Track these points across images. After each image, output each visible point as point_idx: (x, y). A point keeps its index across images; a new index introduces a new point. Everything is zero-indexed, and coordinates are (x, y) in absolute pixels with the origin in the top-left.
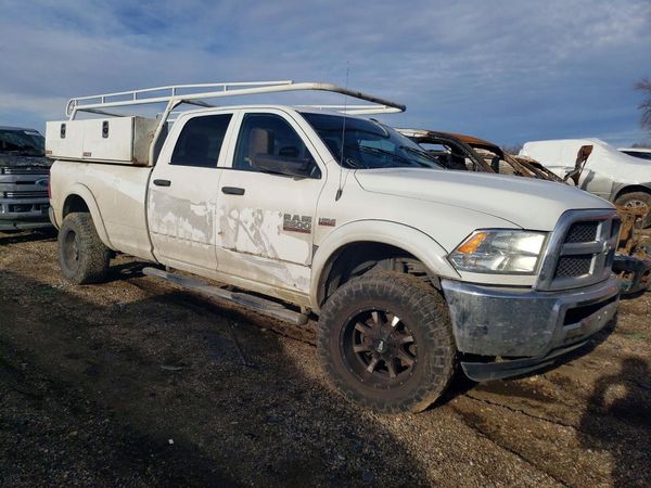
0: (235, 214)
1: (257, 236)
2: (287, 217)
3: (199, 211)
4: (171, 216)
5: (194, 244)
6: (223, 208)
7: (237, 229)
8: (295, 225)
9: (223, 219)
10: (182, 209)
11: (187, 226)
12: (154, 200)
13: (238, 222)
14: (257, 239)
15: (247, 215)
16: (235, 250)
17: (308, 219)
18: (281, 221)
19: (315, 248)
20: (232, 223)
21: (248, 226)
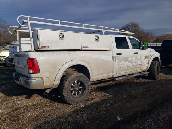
0: (137, 58)
1: (141, 61)
2: (146, 56)
3: (130, 59)
4: (123, 62)
5: (128, 67)
6: (135, 57)
7: (138, 61)
8: (147, 57)
9: (135, 59)
10: (126, 59)
11: (127, 63)
12: (117, 59)
13: (138, 59)
14: (141, 62)
15: (139, 58)
16: (137, 65)
17: (148, 56)
18: (145, 57)
19: (149, 60)
20: (137, 60)
21: (140, 60)
